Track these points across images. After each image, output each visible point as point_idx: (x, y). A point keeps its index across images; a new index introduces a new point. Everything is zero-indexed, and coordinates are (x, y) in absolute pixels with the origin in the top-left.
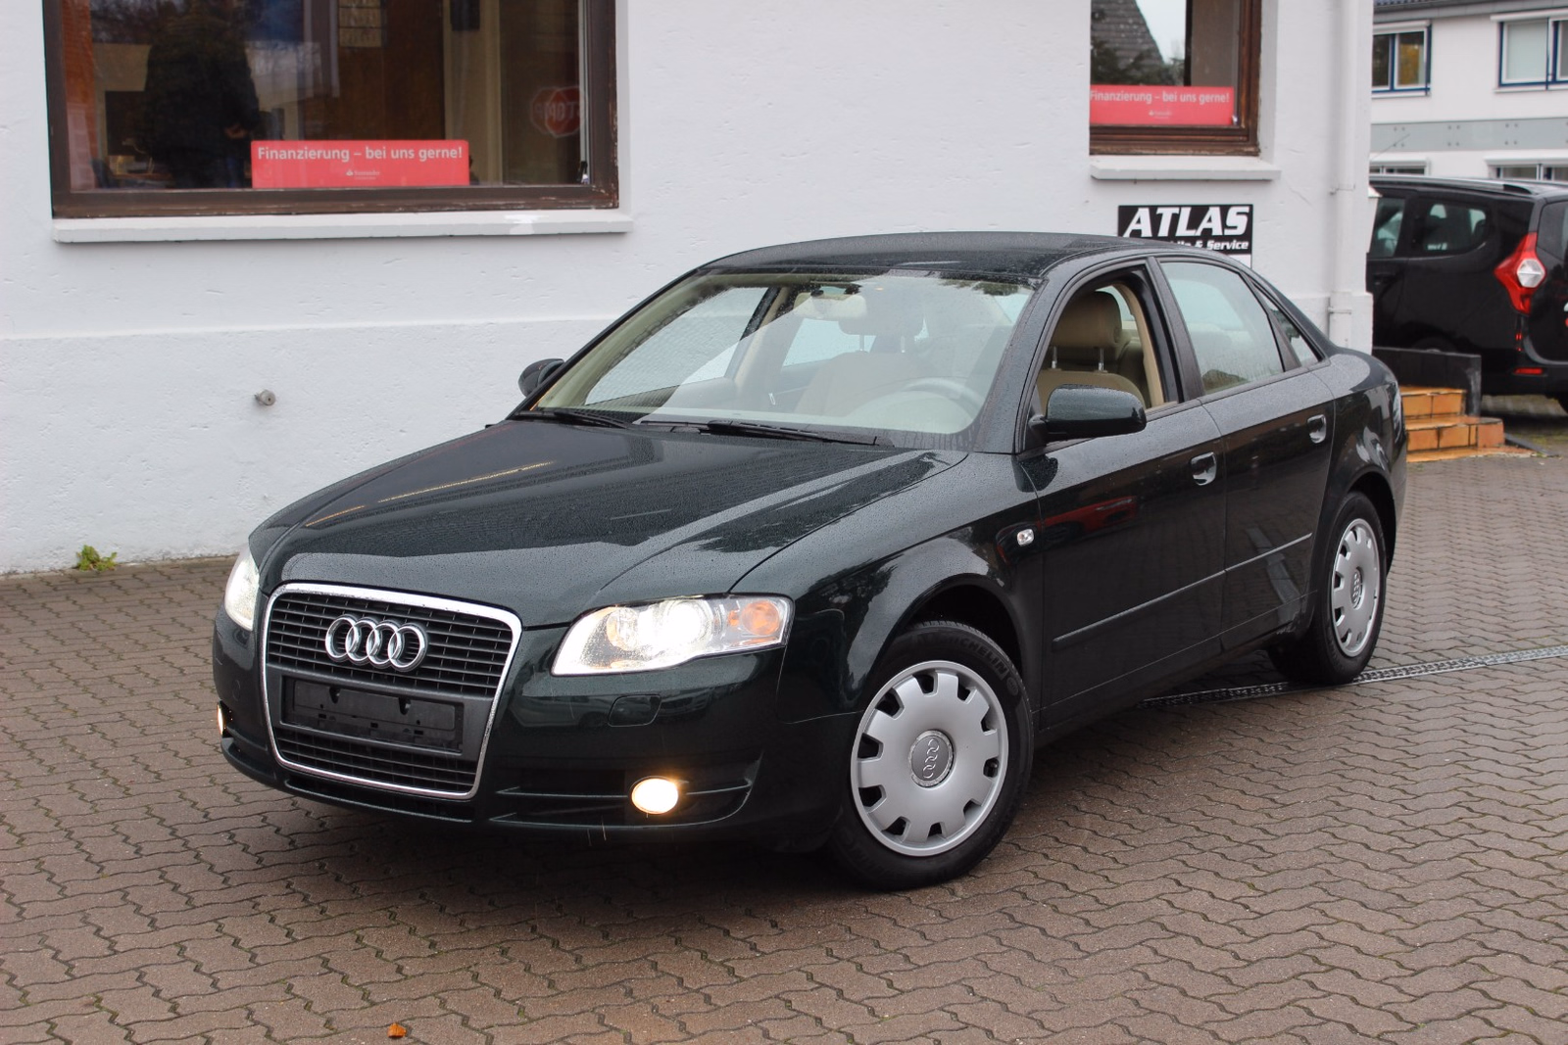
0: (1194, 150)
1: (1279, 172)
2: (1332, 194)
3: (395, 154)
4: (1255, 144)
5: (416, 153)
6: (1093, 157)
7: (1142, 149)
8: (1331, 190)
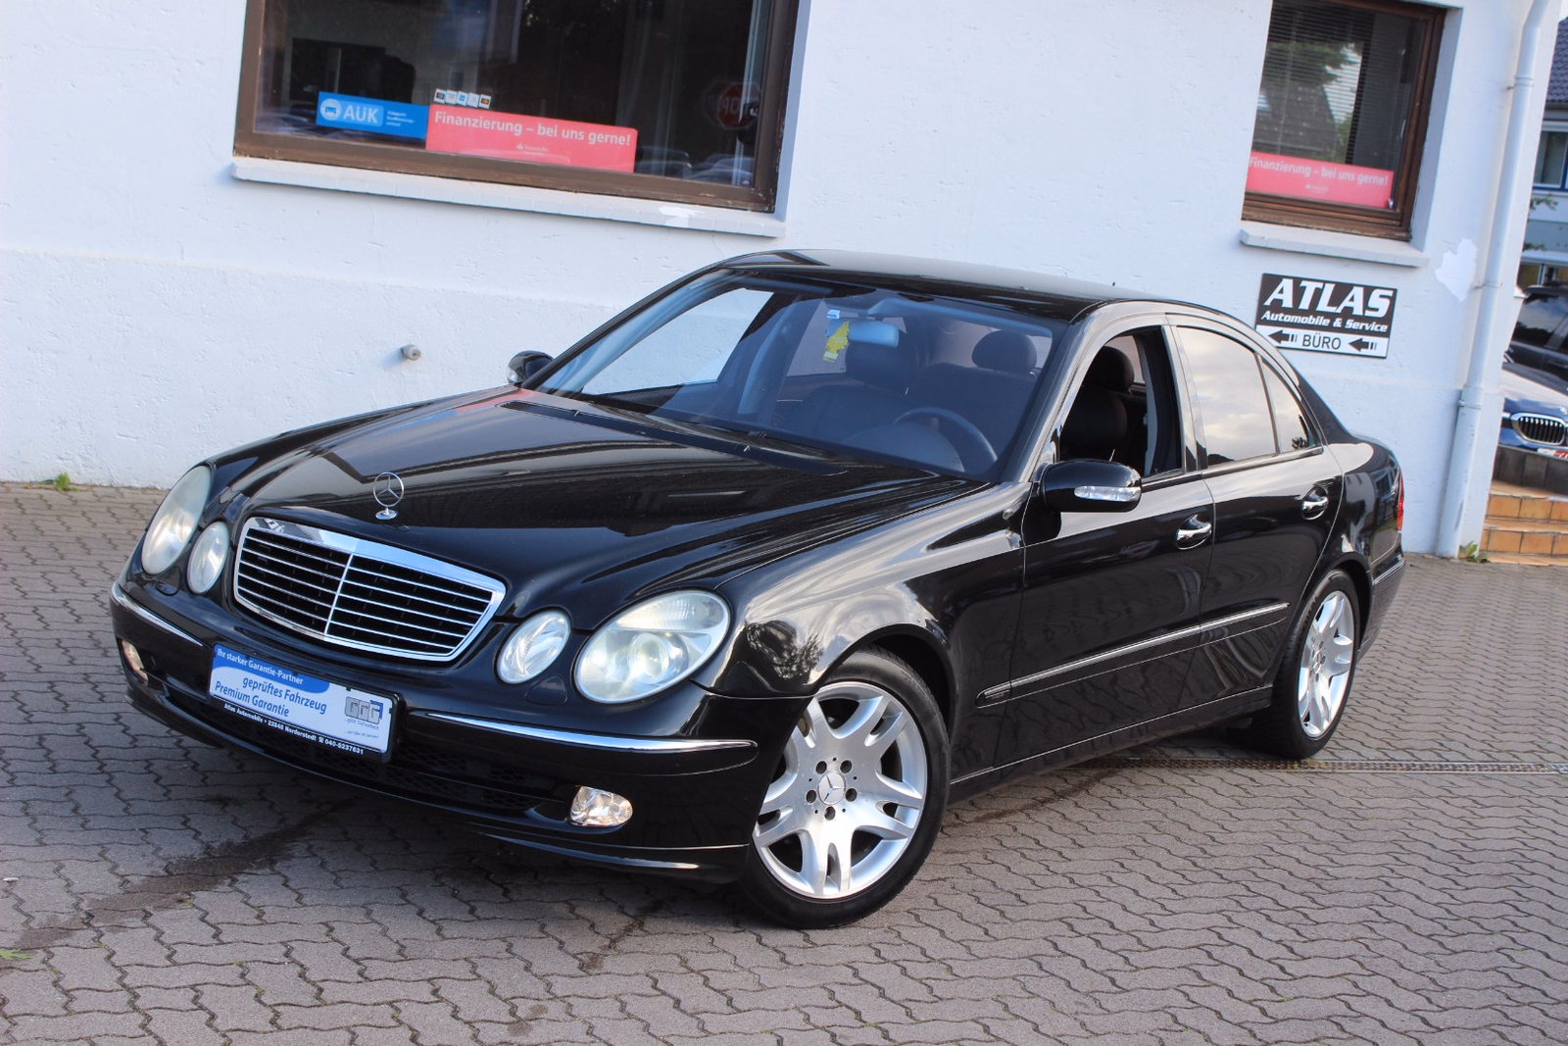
0: (1346, 228)
2: (1477, 289)
3: (566, 134)
4: (1408, 230)
5: (586, 135)
6: (1244, 222)
7: (1294, 221)
8: (1477, 284)
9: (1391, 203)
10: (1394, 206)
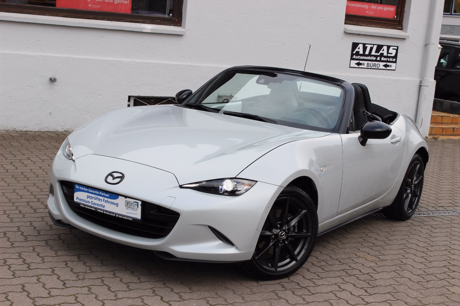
0: (380, 26)
1: (408, 36)
2: (426, 45)
5: (114, 1)
6: (345, 25)
7: (363, 24)
8: (425, 44)
9: (396, 17)
10: (397, 18)
